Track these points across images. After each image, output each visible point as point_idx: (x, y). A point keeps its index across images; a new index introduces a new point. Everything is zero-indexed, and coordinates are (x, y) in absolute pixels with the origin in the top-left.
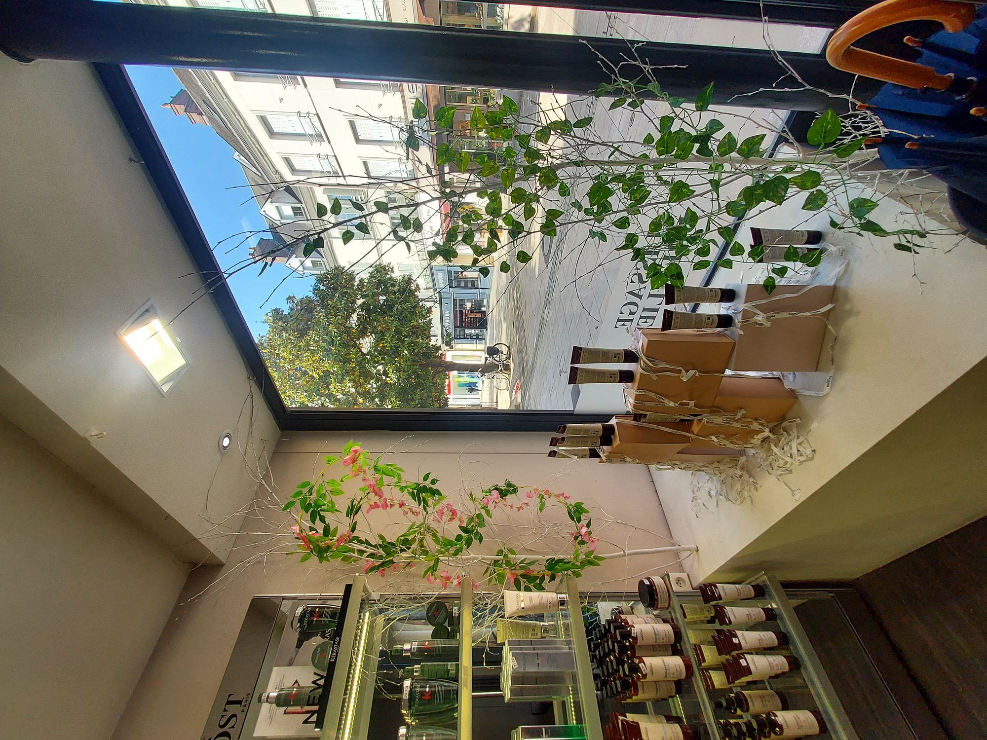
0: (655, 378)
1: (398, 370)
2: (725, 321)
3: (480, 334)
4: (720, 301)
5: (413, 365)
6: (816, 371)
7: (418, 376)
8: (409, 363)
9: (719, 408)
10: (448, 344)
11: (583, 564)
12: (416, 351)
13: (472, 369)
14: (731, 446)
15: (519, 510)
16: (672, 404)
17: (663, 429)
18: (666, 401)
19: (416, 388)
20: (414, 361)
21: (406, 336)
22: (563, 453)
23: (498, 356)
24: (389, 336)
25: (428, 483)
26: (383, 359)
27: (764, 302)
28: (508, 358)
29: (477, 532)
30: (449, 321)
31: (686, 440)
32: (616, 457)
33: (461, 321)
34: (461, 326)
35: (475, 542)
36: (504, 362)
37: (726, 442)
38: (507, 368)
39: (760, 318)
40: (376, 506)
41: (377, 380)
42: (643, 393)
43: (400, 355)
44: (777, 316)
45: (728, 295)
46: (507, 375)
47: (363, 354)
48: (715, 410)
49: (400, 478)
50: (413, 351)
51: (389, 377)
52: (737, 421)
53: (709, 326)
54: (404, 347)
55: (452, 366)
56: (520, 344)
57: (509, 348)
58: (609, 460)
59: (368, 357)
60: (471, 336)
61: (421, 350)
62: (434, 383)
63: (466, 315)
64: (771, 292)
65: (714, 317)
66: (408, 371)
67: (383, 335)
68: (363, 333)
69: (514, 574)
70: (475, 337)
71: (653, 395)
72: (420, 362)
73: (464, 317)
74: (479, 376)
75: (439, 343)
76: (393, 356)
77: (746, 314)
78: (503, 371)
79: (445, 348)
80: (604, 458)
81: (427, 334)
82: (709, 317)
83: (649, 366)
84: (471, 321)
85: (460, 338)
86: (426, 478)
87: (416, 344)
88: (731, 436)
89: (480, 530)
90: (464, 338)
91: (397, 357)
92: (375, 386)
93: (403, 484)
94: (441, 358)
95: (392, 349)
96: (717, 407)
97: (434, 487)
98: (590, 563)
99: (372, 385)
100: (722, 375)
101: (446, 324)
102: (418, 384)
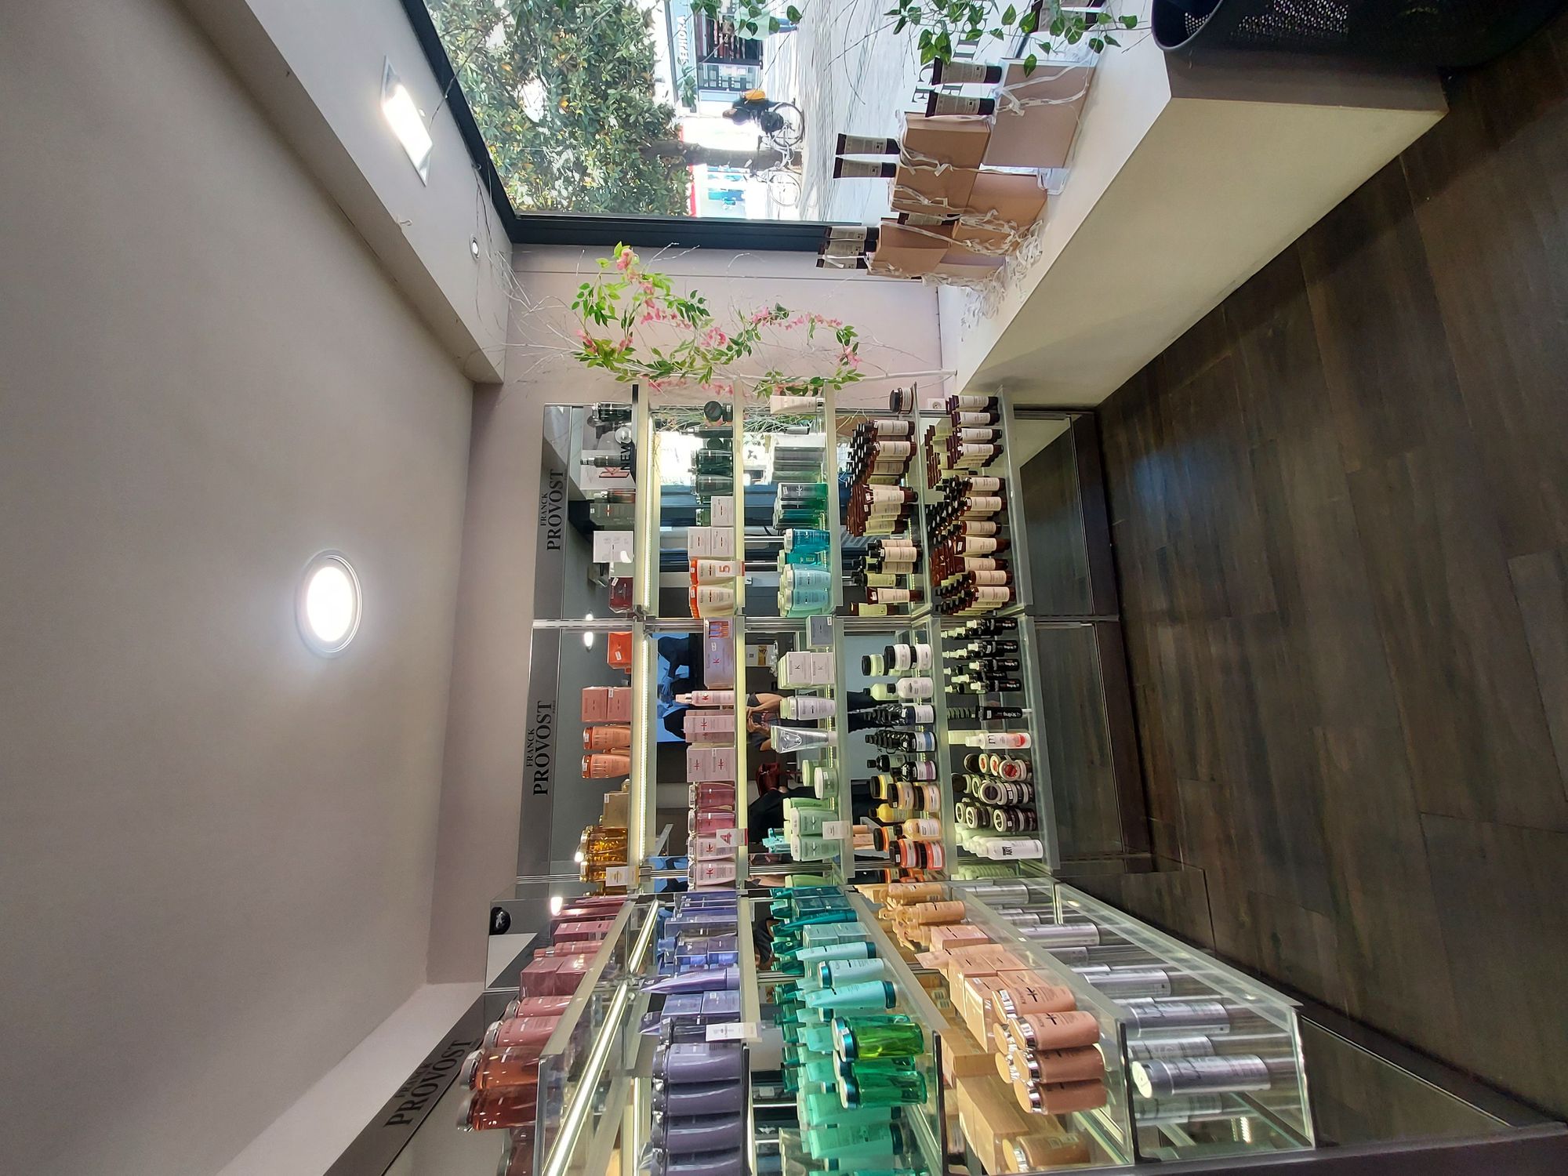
0: (913, 173)
1: (604, 160)
2: (986, 106)
3: (749, 77)
4: (985, 82)
5: (630, 151)
6: (1063, 167)
7: (639, 174)
8: (621, 146)
9: (974, 208)
10: (689, 102)
11: (844, 380)
12: (632, 119)
13: (734, 160)
14: (984, 251)
15: (787, 329)
16: (926, 202)
17: (925, 232)
18: (922, 198)
19: (637, 199)
20: (630, 142)
21: (608, 85)
22: (830, 261)
23: (781, 135)
24: (578, 83)
25: (695, 302)
26: (572, 135)
27: (1022, 85)
28: (801, 138)
29: (747, 346)
30: (687, 49)
31: (945, 244)
32: (880, 266)
33: (711, 45)
34: (711, 60)
35: (745, 353)
36: (793, 148)
37: (978, 247)
38: (797, 159)
39: (1014, 104)
40: (649, 317)
41: (568, 181)
42: (901, 189)
43: (603, 127)
44: (1032, 103)
45: (992, 74)
46: (796, 176)
47: (535, 125)
48: (970, 210)
49: (668, 289)
50: (626, 120)
51: (589, 175)
52: (989, 222)
53: (971, 112)
54: (608, 108)
55: (695, 155)
56: (822, 107)
57: (802, 114)
58: (875, 271)
59: (546, 131)
60: (730, 84)
61: (640, 118)
62: (667, 189)
63: (720, 29)
64: (1029, 73)
65: (976, 102)
66: (622, 165)
67: (565, 81)
68: (522, 73)
69: (780, 388)
70: (738, 86)
71: (910, 191)
72: (640, 144)
73: (715, 33)
74: (747, 176)
75: (670, 101)
76: (591, 130)
77: (1005, 101)
78: (790, 166)
79: (681, 110)
80: (870, 268)
81: (648, 78)
82: (972, 101)
83: (908, 159)
84: (730, 43)
85: (710, 88)
86: (693, 295)
87: (630, 101)
88: (987, 241)
89: (749, 344)
90: (718, 88)
91: (598, 132)
92: (565, 193)
93: (671, 298)
94: (676, 135)
95: (585, 111)
96: (971, 207)
97: (701, 306)
98: (851, 379)
99: (560, 192)
100: (976, 170)
101: (680, 51)
102: (642, 192)
